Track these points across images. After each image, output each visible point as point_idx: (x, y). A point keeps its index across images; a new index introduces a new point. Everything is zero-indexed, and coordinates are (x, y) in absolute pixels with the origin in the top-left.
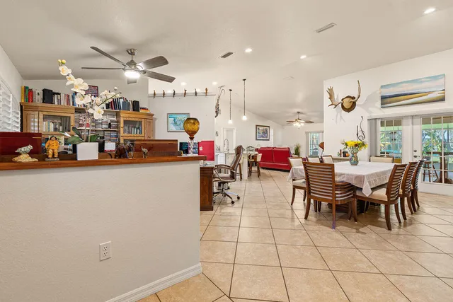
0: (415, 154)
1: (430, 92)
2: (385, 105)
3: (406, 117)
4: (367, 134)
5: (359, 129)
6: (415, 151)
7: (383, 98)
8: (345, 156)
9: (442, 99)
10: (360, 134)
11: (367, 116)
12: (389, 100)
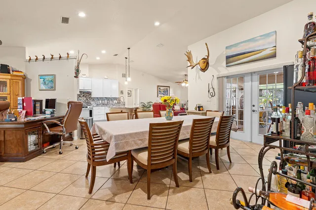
0: (254, 108)
1: (263, 50)
2: (229, 64)
3: (247, 74)
4: (216, 91)
5: (210, 86)
6: (254, 106)
7: (228, 58)
8: (199, 110)
9: (274, 56)
10: (211, 91)
11: (216, 75)
12: (231, 59)
